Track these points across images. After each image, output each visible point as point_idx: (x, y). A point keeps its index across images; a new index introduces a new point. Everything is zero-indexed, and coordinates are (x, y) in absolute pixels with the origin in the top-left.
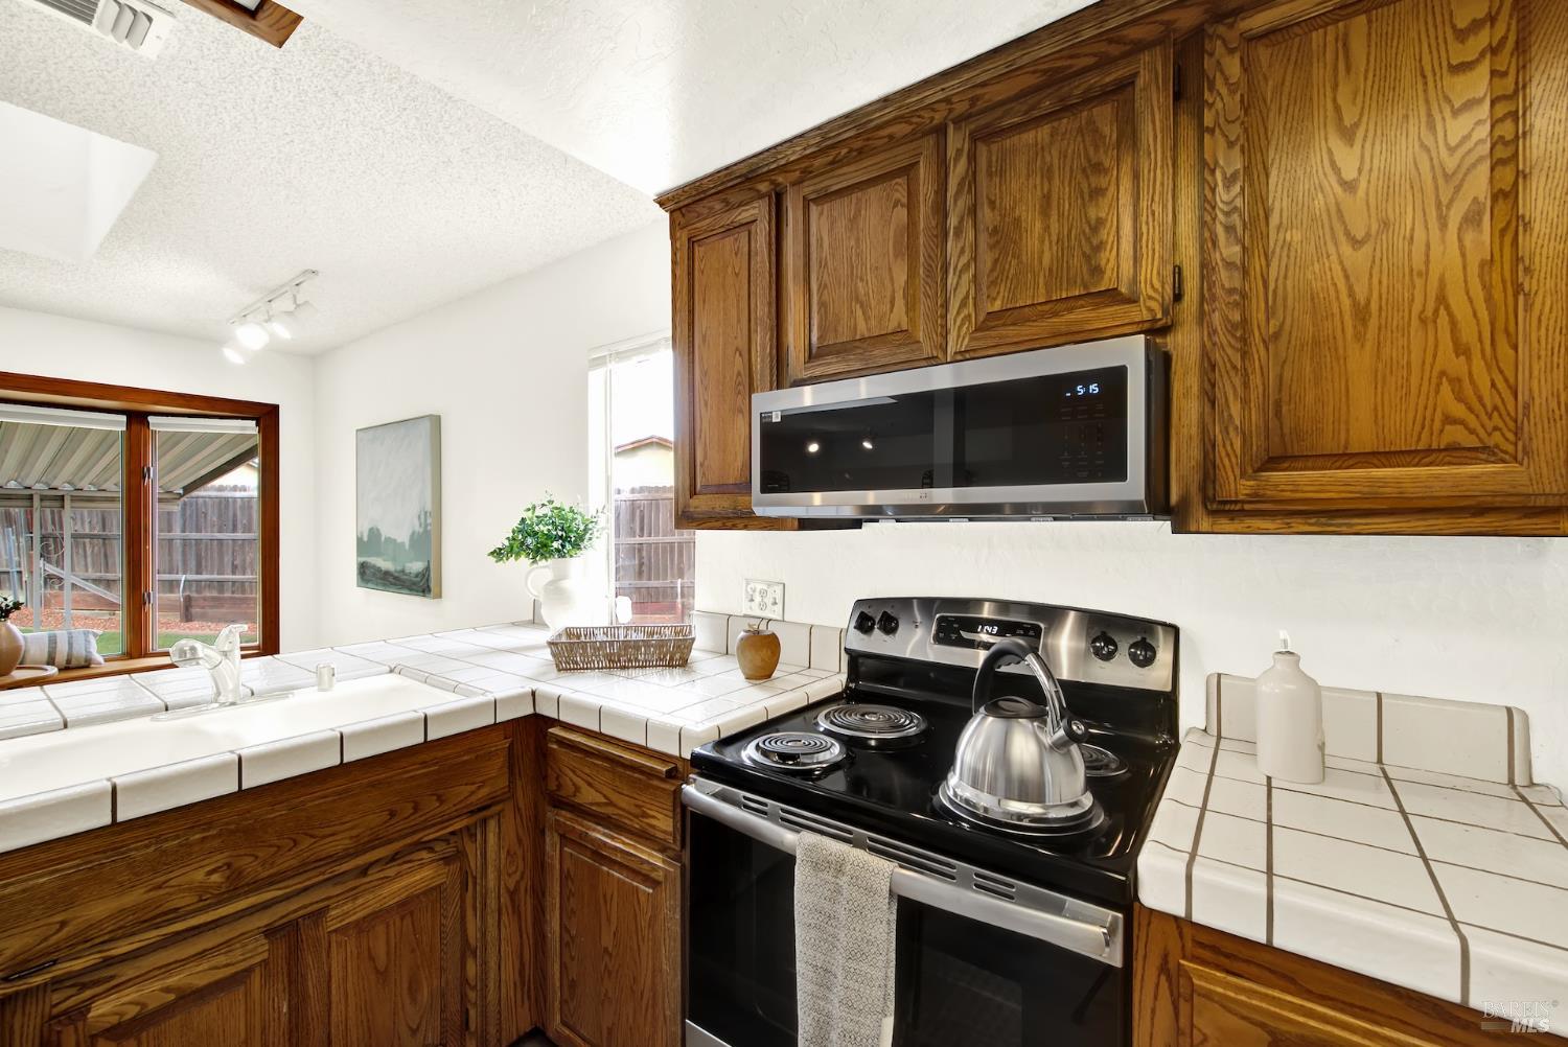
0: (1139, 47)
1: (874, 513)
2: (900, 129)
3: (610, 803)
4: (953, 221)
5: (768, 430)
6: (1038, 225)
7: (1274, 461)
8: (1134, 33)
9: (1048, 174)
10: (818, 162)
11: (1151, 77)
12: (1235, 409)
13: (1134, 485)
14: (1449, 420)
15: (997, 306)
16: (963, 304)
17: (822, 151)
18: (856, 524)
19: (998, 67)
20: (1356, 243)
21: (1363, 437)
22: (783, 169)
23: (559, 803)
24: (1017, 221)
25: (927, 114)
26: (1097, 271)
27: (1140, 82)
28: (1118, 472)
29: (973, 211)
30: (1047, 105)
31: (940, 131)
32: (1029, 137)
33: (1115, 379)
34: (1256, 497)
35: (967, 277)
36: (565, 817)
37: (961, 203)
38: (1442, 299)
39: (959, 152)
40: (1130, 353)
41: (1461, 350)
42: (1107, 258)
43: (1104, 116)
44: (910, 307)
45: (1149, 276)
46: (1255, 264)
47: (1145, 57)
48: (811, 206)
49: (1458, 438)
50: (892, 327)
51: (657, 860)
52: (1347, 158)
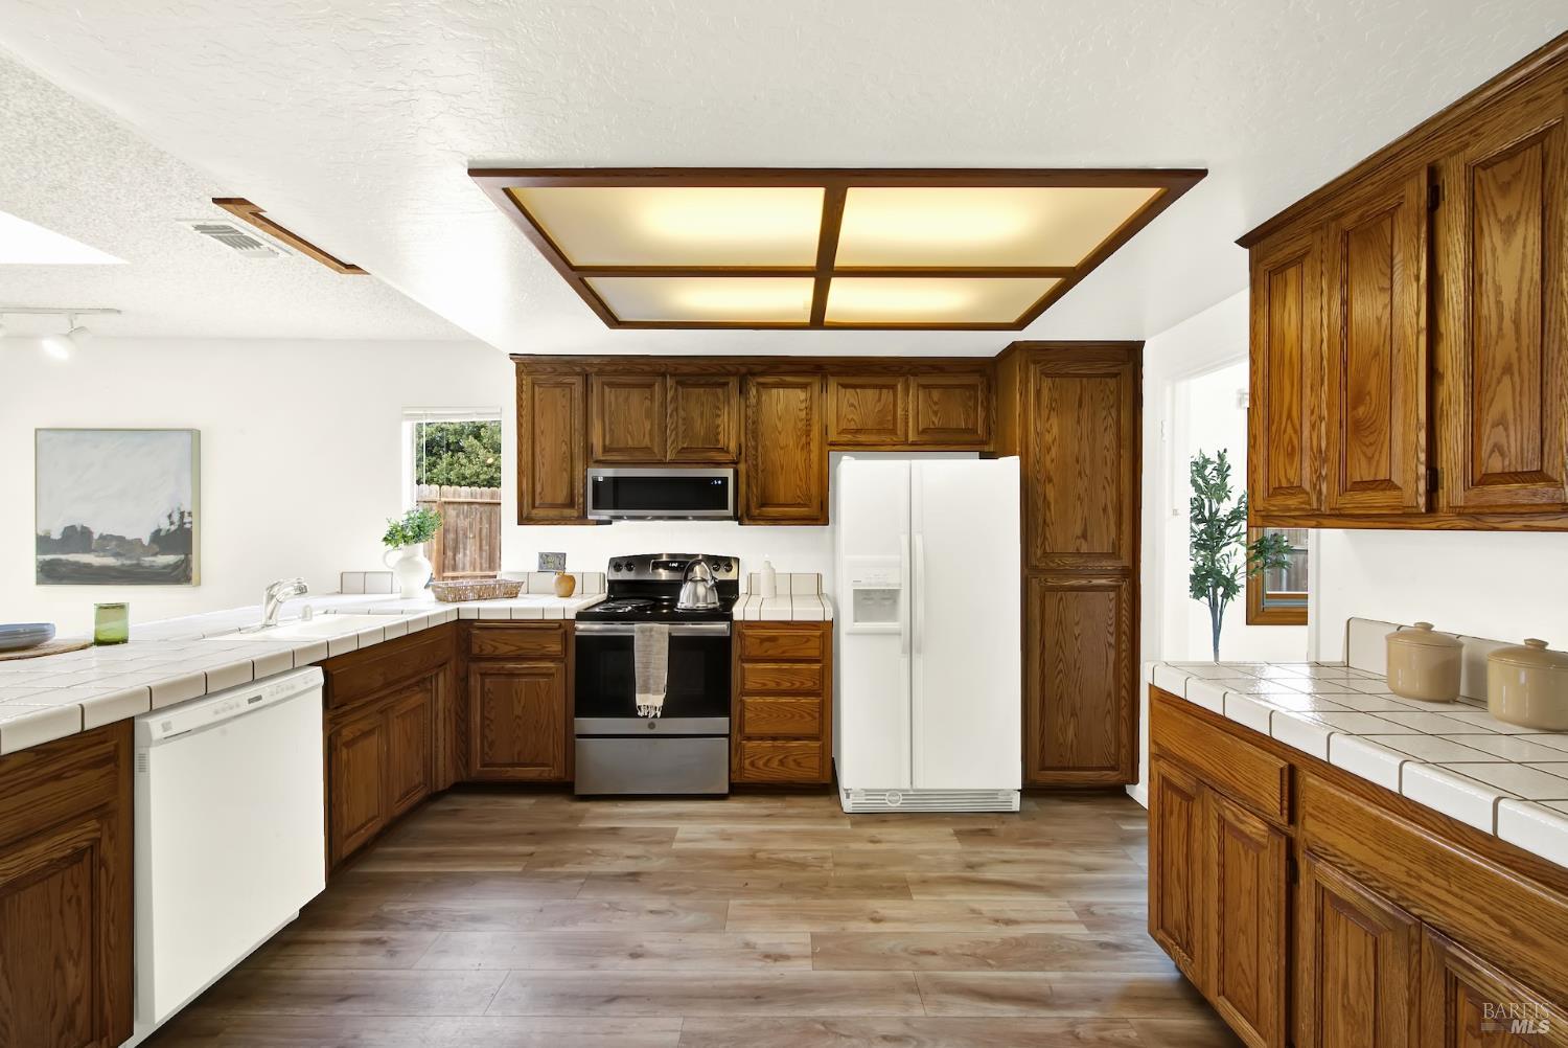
0: (729, 374)
1: (620, 518)
2: (647, 368)
3: (521, 648)
4: (669, 411)
5: (596, 483)
6: (699, 422)
7: (763, 505)
8: (729, 368)
9: (702, 404)
10: (608, 368)
11: (734, 383)
12: (755, 490)
13: (730, 511)
14: (799, 497)
15: (685, 446)
16: (673, 442)
18: (610, 523)
19: (685, 361)
20: (782, 449)
21: (782, 501)
22: (591, 365)
23: (479, 659)
24: (692, 418)
25: (657, 368)
26: (718, 441)
27: (731, 384)
28: (726, 506)
29: (676, 409)
30: (702, 382)
31: (664, 375)
32: (697, 390)
33: (725, 480)
34: (759, 514)
35: (674, 433)
36: (484, 665)
37: (672, 406)
38: (797, 467)
39: (671, 387)
40: (729, 473)
41: (801, 480)
42: (721, 437)
43: (719, 391)
44: (651, 440)
45: (733, 446)
46: (760, 448)
47: (732, 378)
48: (605, 387)
49: (799, 500)
50: (644, 445)
51: (551, 665)
52: (780, 425)
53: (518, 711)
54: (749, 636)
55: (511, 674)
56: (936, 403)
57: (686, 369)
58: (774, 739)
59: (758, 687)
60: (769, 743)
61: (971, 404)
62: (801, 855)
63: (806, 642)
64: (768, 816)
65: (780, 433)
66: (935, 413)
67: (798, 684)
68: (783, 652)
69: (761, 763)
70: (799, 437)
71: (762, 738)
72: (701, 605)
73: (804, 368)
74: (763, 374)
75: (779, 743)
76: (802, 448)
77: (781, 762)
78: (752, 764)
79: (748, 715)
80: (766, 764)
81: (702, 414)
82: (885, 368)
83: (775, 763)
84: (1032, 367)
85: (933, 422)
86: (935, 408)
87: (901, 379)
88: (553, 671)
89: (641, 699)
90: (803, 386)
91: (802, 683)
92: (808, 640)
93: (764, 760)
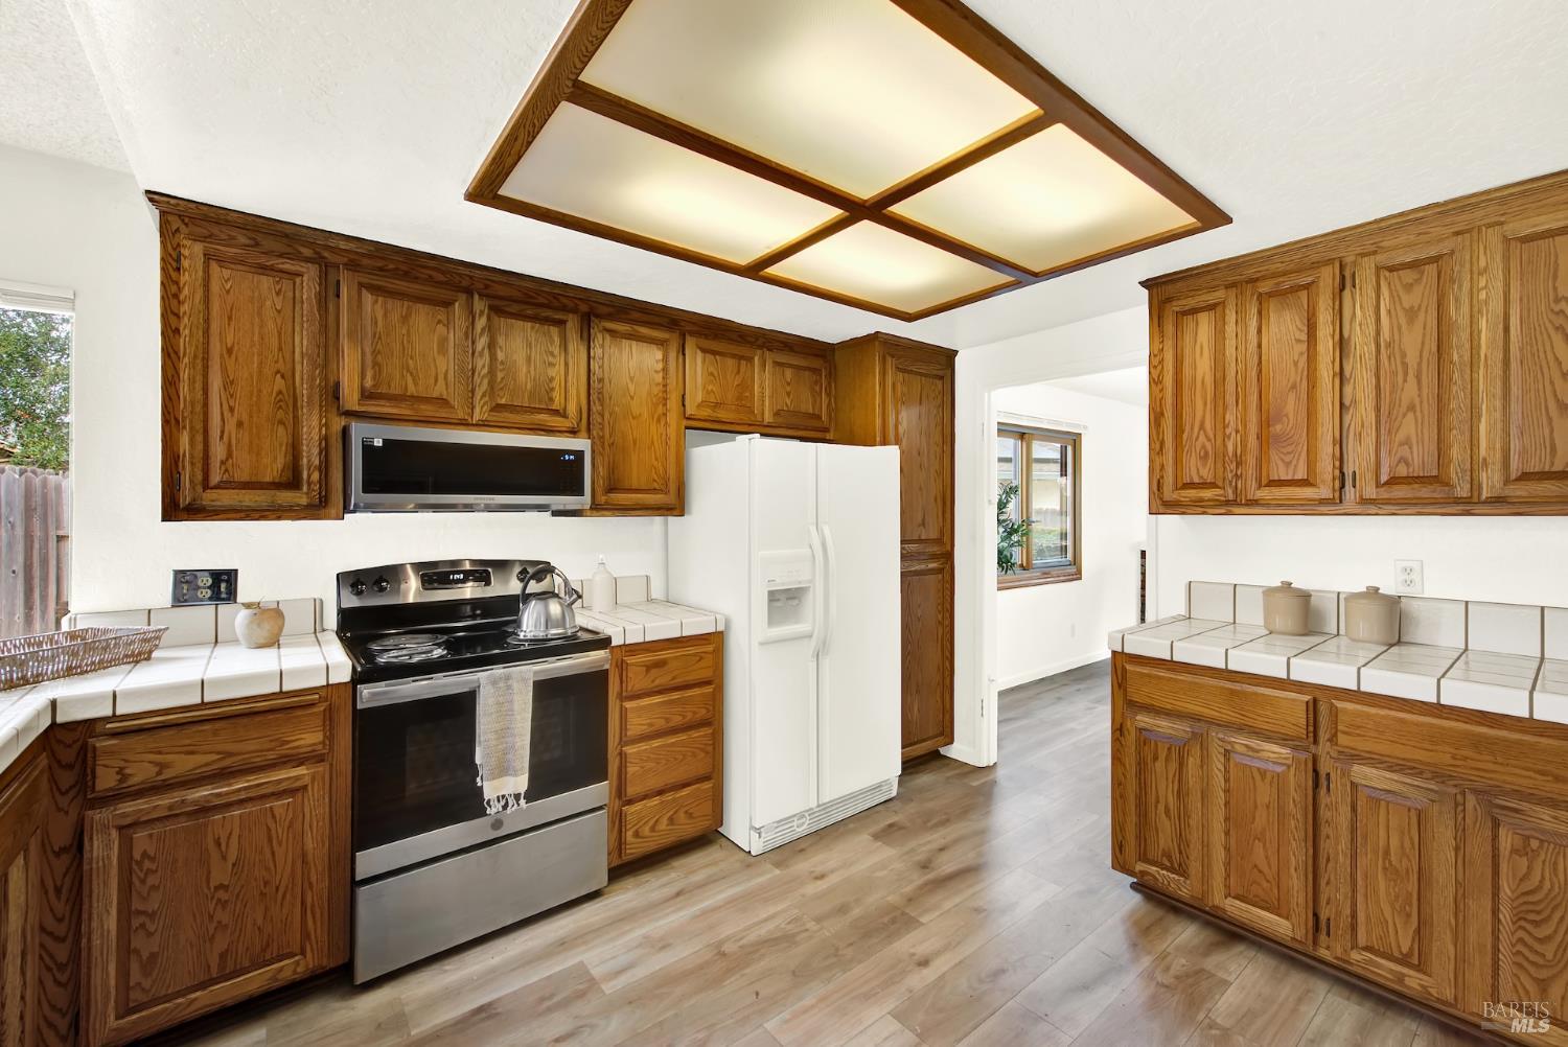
0: (565, 310)
3: (227, 755)
4: (478, 348)
6: (525, 369)
7: (611, 489)
8: (565, 301)
9: (529, 345)
11: (574, 323)
12: (601, 469)
14: (654, 480)
15: (503, 401)
16: (484, 395)
17: (370, 256)
19: (498, 278)
20: (634, 418)
21: (635, 485)
24: (514, 363)
25: (458, 278)
26: (551, 400)
27: (567, 324)
28: (581, 493)
29: (490, 347)
30: (528, 313)
31: (468, 292)
32: (522, 324)
33: (579, 454)
34: (607, 503)
35: (486, 381)
37: (483, 339)
38: (653, 442)
39: (482, 313)
40: (583, 445)
41: (656, 459)
42: (556, 394)
43: (553, 332)
44: (449, 388)
45: (572, 409)
46: (607, 416)
47: (571, 316)
48: (364, 291)
49: (656, 485)
50: (435, 394)
51: (301, 771)
52: (632, 388)
53: (219, 876)
54: (633, 664)
55: (204, 810)
56: (789, 384)
57: (502, 291)
58: (660, 793)
59: (644, 729)
60: (656, 801)
61: (817, 388)
62: (771, 926)
63: (700, 660)
64: (678, 894)
65: (632, 398)
66: (788, 394)
67: (689, 716)
68: (674, 678)
69: (646, 831)
70: (655, 405)
71: (645, 797)
72: (554, 631)
73: (657, 320)
74: (610, 317)
75: (668, 797)
76: (659, 420)
77: (671, 820)
78: (637, 834)
79: (631, 769)
80: (653, 829)
81: (529, 359)
82: (740, 336)
83: (663, 825)
84: (889, 359)
85: (787, 405)
86: (788, 389)
87: (759, 352)
88: (307, 780)
89: (491, 789)
90: (661, 343)
91: (695, 713)
92: (701, 658)
93: (651, 824)
